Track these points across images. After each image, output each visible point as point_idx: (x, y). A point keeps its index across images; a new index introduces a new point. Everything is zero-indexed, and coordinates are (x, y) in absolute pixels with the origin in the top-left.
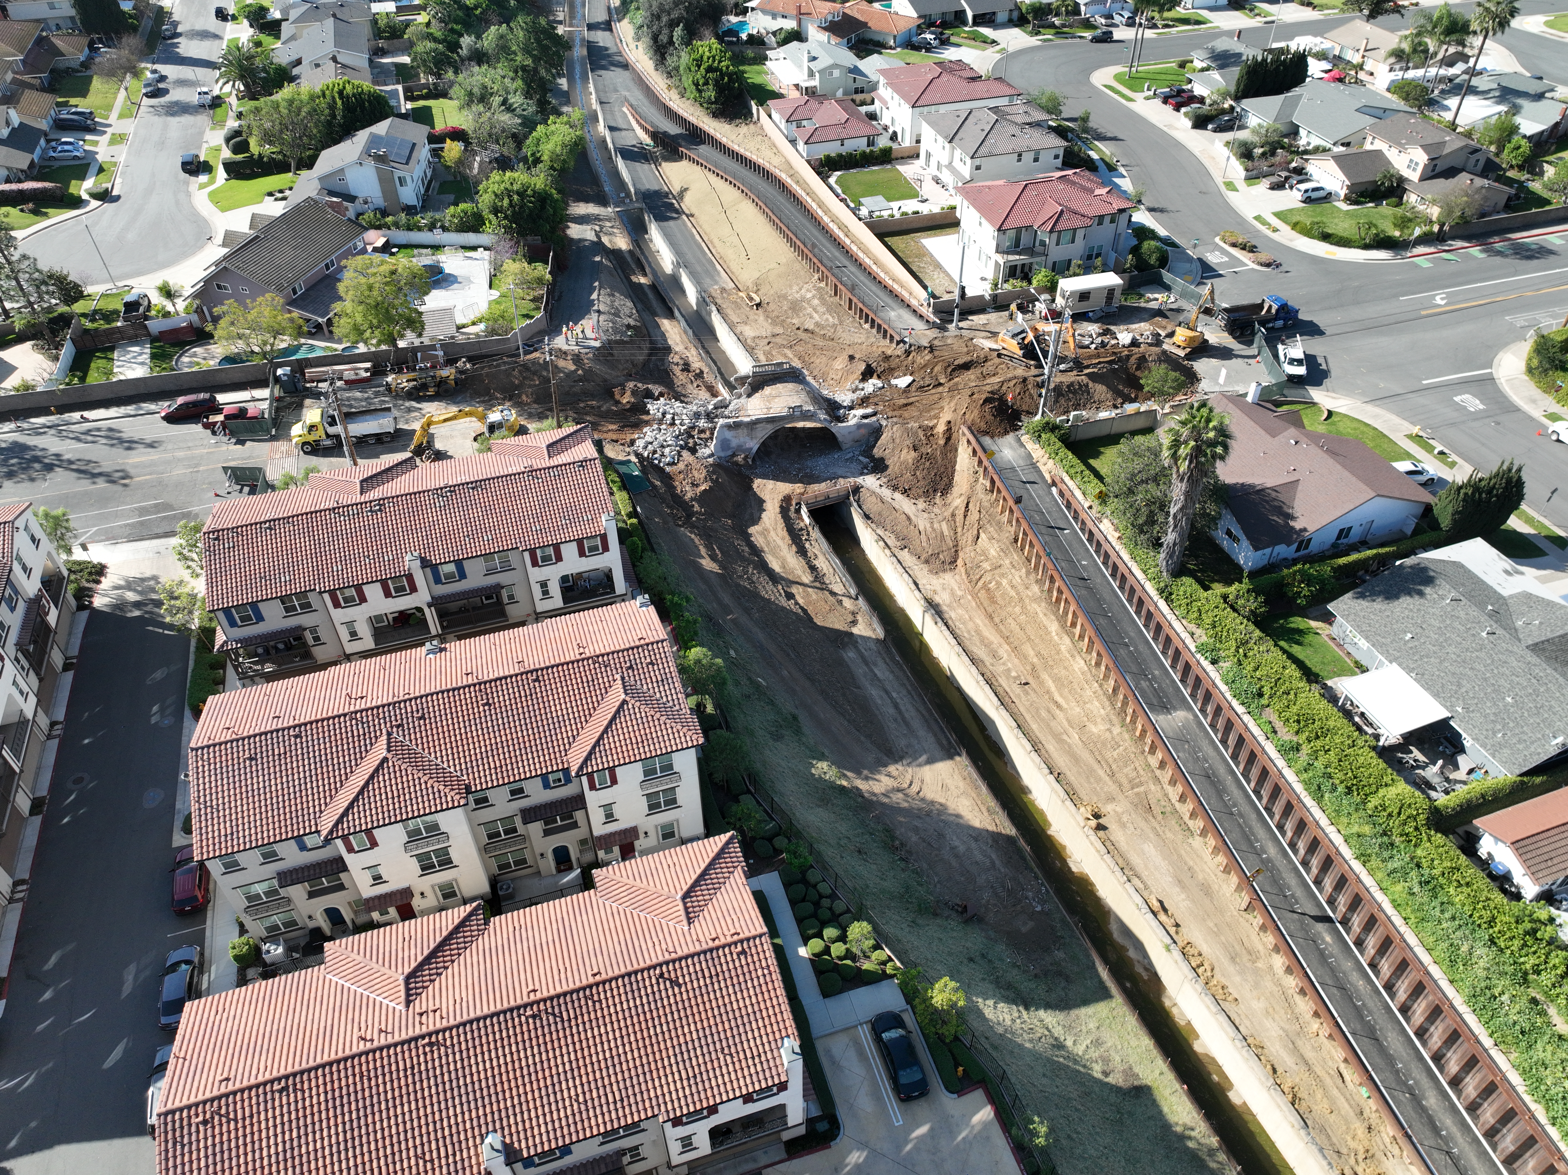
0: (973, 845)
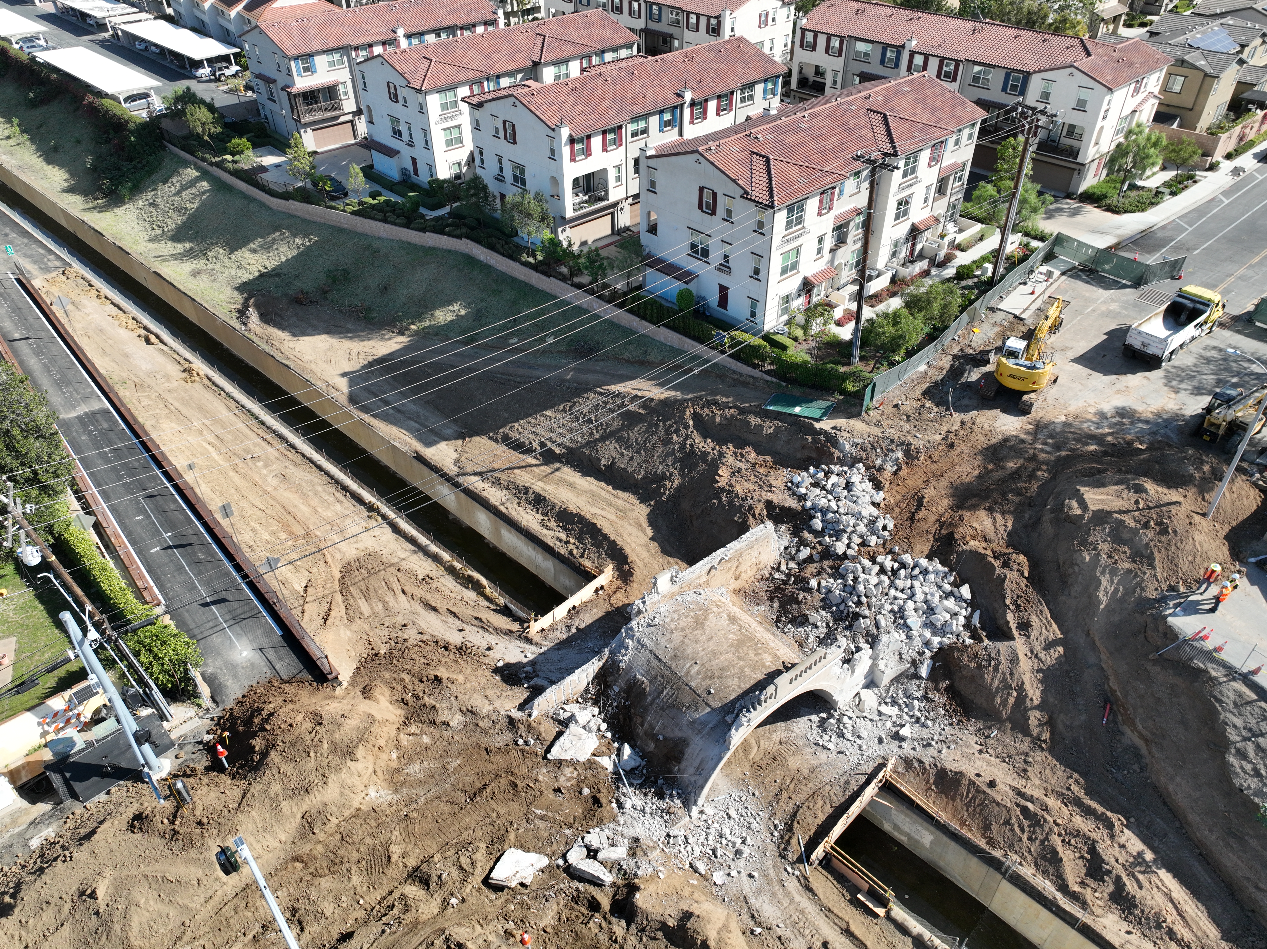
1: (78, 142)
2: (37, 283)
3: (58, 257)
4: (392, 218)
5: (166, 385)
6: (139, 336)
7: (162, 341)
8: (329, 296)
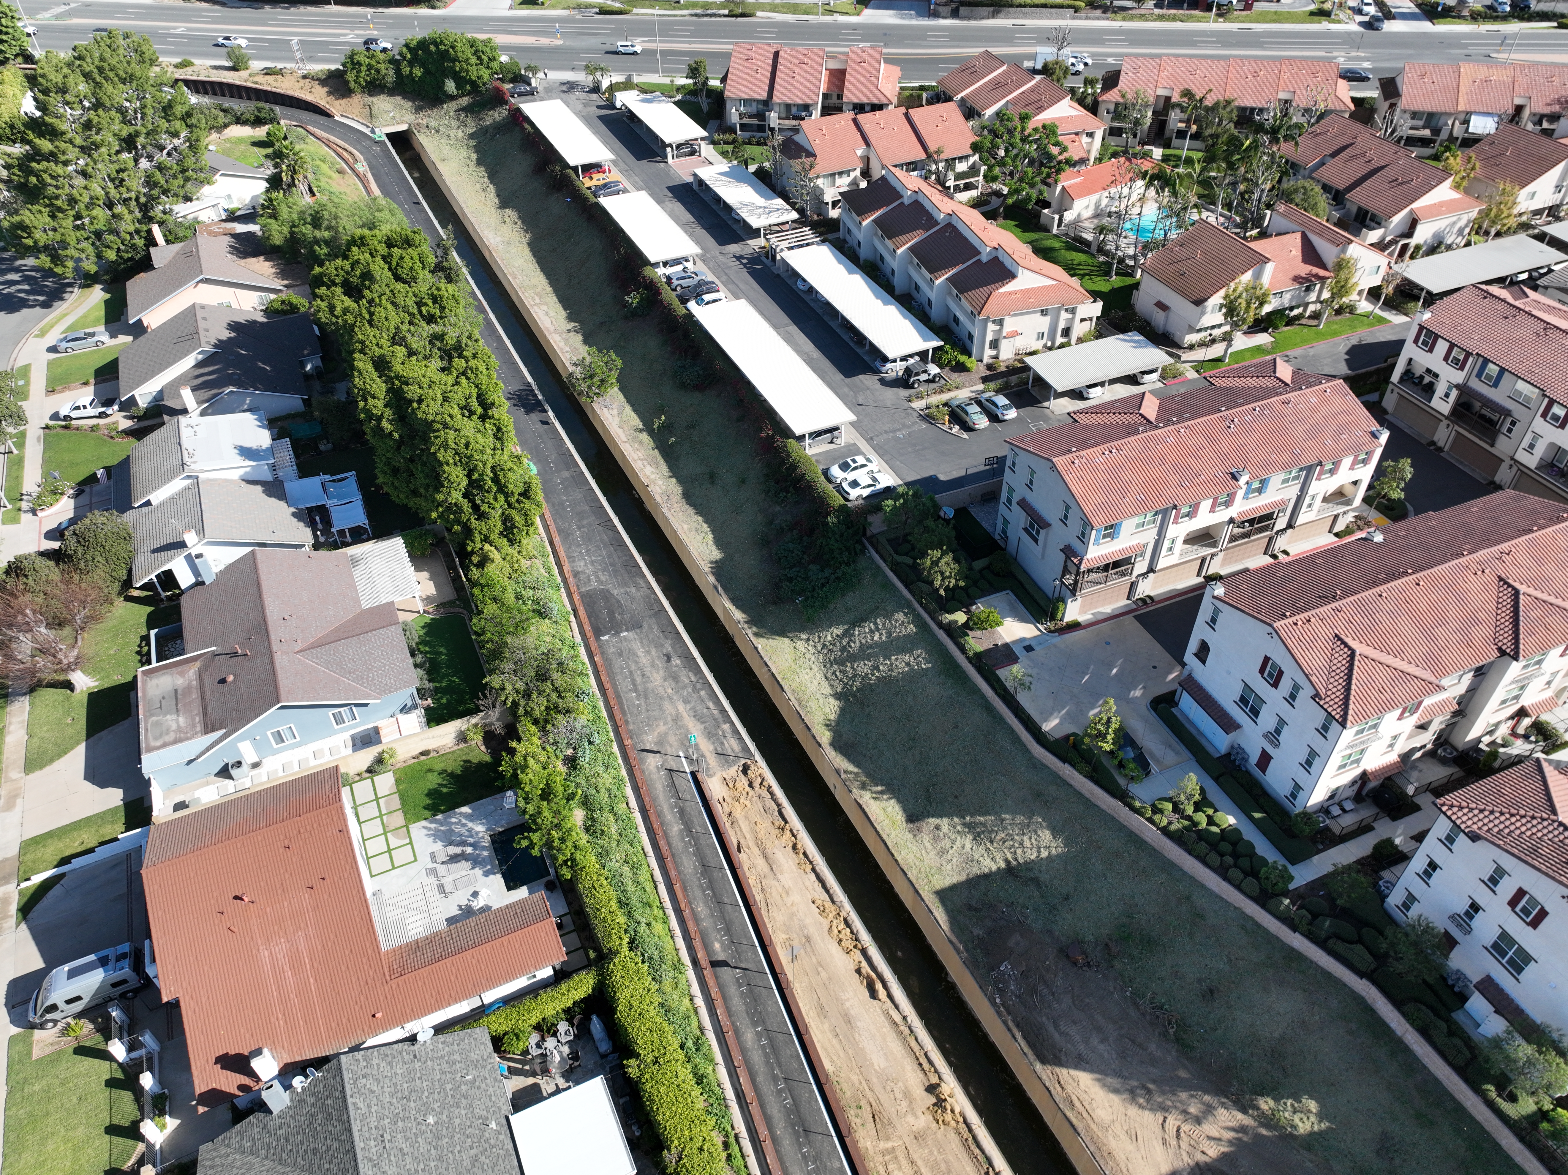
0: (1082, 1047)
1: (743, 481)
2: (715, 788)
3: (736, 732)
4: (1234, 873)
5: (910, 1119)
6: (858, 971)
7: (890, 996)
8: (1117, 965)
